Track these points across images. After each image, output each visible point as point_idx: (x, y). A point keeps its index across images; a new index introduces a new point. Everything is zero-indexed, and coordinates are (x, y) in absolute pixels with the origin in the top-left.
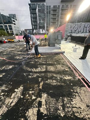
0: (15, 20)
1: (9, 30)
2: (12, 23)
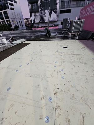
0: (13, 3)
1: (5, 20)
2: (9, 8)
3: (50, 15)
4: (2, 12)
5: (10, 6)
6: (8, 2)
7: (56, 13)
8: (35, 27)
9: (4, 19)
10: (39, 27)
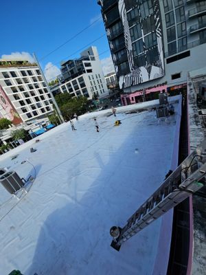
0: (90, 62)
1: (80, 89)
2: (84, 72)
3: (149, 72)
4: (76, 79)
5: (86, 68)
6: (84, 62)
7: (160, 66)
8: (125, 93)
9: (78, 88)
10: (131, 93)
